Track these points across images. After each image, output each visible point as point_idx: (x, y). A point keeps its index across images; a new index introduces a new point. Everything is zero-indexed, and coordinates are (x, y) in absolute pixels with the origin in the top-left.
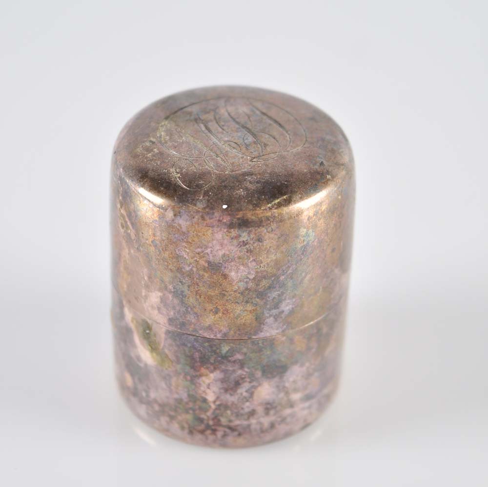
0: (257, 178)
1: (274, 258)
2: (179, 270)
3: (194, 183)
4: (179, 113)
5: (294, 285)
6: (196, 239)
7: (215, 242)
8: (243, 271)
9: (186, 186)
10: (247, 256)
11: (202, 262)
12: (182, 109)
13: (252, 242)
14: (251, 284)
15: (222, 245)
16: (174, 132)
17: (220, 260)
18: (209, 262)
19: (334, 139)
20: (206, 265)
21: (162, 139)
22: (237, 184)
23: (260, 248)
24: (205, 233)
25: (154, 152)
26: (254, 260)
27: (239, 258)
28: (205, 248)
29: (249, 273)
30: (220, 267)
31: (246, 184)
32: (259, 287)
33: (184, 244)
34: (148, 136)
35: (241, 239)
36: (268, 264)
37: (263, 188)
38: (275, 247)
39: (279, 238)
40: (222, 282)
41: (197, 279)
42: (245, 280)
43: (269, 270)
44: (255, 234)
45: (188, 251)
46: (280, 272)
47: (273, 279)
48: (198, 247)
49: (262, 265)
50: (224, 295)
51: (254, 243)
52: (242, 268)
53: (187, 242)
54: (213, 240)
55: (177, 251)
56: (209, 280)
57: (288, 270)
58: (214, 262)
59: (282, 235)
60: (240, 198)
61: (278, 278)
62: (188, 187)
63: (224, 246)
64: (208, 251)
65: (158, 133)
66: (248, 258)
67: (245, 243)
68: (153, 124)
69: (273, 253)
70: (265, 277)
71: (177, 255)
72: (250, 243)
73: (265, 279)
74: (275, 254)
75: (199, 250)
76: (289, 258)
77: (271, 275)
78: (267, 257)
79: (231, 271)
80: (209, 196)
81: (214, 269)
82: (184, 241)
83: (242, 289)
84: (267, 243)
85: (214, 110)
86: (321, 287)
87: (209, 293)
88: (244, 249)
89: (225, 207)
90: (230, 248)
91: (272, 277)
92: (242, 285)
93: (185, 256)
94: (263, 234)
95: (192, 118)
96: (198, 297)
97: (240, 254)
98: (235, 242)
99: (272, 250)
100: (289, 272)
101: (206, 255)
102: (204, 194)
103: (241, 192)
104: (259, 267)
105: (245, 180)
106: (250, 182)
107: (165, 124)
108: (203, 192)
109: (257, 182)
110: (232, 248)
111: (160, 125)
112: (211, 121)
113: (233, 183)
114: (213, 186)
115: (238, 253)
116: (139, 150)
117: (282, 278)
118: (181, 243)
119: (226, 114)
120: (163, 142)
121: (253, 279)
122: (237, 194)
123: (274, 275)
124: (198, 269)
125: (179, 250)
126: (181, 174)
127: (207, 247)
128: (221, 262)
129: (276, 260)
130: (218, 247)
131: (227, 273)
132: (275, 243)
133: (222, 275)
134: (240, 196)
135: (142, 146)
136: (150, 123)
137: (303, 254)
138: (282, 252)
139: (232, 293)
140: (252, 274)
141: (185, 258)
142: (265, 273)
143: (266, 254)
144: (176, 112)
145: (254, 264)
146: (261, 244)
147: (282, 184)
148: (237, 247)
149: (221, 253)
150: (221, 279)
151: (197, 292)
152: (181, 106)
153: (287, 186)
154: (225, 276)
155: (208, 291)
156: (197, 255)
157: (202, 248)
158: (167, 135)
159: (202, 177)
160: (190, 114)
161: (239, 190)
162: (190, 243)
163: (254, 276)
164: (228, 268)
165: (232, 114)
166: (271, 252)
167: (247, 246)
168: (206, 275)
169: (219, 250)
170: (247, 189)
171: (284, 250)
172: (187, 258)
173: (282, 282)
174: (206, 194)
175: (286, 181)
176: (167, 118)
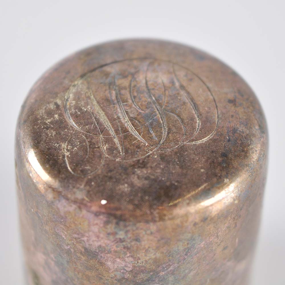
0: (147, 173)
1: (153, 257)
2: (59, 246)
3: (81, 167)
4: (97, 73)
5: (176, 279)
6: (73, 225)
7: (91, 233)
8: (120, 263)
9: (71, 168)
10: (124, 251)
11: (79, 247)
12: (102, 66)
13: (129, 241)
14: (128, 275)
15: (98, 237)
16: (83, 96)
17: (96, 250)
18: (86, 249)
19: (248, 132)
20: (83, 250)
21: (68, 104)
22: (124, 177)
23: (137, 247)
24: (82, 223)
25: (54, 118)
26: (132, 256)
27: (116, 252)
28: (81, 236)
29: (126, 266)
30: (96, 255)
31: (133, 178)
32: (136, 278)
33: (62, 226)
34: (56, 95)
35: (118, 236)
36: (146, 261)
37: (150, 187)
38: (154, 248)
39: (159, 241)
40: (98, 267)
41: (75, 258)
42: (122, 271)
43: (148, 266)
44: (133, 234)
45: (65, 233)
46: (160, 269)
47: (151, 273)
48: (75, 233)
49: (139, 261)
50: (101, 278)
51: (131, 242)
52: (118, 260)
53: (65, 226)
54: (89, 231)
55: (56, 230)
56: (86, 263)
57: (170, 267)
58: (90, 250)
59: (162, 238)
60: (122, 195)
61: (158, 273)
62: (73, 170)
63: (100, 239)
64: (85, 239)
65: (67, 94)
66: (125, 254)
67: (121, 241)
68: (66, 82)
69: (151, 253)
70: (142, 271)
71: (57, 233)
72: (127, 241)
73: (143, 273)
74: (154, 253)
75: (76, 236)
76: (171, 258)
77: (149, 270)
78: (146, 256)
79: (107, 260)
80: (90, 186)
81: (90, 255)
82: (62, 224)
83: (118, 277)
84: (145, 243)
85: (133, 75)
86: (208, 280)
87: (86, 273)
88: (121, 245)
89: (104, 202)
90: (106, 241)
91: (151, 272)
92: (119, 275)
93: (63, 236)
94: (141, 236)
95: (108, 80)
96: (76, 273)
97: (116, 249)
98: (111, 237)
99: (151, 250)
100: (169, 269)
101: (83, 242)
102: (87, 183)
103: (125, 188)
104: (136, 262)
105: (134, 173)
106: (138, 177)
107: (78, 84)
108: (86, 179)
109: (146, 179)
110: (108, 242)
111: (73, 84)
112: (125, 88)
113: (120, 174)
114: (98, 175)
115: (115, 248)
116: (41, 112)
117: (162, 274)
118: (59, 224)
119: (144, 81)
120: (68, 107)
121: (130, 271)
122: (120, 189)
123: (153, 271)
124: (75, 251)
125: (58, 229)
126: (71, 153)
127: (83, 236)
128: (97, 251)
129: (156, 258)
130: (94, 238)
131: (104, 262)
132: (154, 244)
133: (98, 262)
134: (123, 192)
135: (46, 108)
136: (64, 78)
137: (186, 255)
138: (162, 253)
139: (109, 278)
140: (129, 267)
141: (64, 238)
142: (143, 268)
143: (144, 252)
144: (94, 70)
145: (131, 259)
146: (138, 243)
147: (172, 185)
148: (114, 243)
149: (97, 244)
150: (98, 265)
151: (75, 269)
152: (103, 63)
153: (176, 188)
154: (102, 264)
155: (85, 271)
156: (74, 240)
157: (78, 234)
158: (74, 100)
159: (90, 161)
160: (107, 75)
161: (123, 184)
162: (67, 227)
163: (131, 269)
164: (104, 258)
165: (149, 83)
166: (150, 251)
167: (124, 243)
168: (83, 258)
169: (96, 241)
170: (132, 185)
171: (165, 252)
172: (65, 238)
173: (162, 277)
174: (88, 183)
175: (177, 182)
176: (82, 76)
